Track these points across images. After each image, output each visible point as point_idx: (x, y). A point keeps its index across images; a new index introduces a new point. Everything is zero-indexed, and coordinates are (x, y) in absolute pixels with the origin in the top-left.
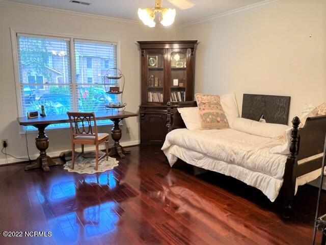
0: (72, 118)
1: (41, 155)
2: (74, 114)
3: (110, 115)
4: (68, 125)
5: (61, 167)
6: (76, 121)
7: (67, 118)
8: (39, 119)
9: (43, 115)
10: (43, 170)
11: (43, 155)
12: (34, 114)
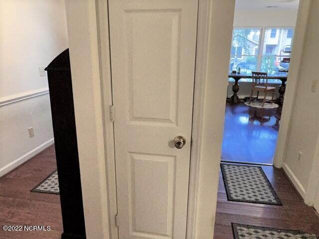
0: (254, 75)
1: (234, 95)
2: (256, 73)
3: (280, 76)
4: (251, 80)
5: (243, 103)
6: (256, 78)
7: (252, 75)
8: (237, 75)
9: (239, 73)
10: (233, 102)
11: (235, 95)
12: (234, 72)
